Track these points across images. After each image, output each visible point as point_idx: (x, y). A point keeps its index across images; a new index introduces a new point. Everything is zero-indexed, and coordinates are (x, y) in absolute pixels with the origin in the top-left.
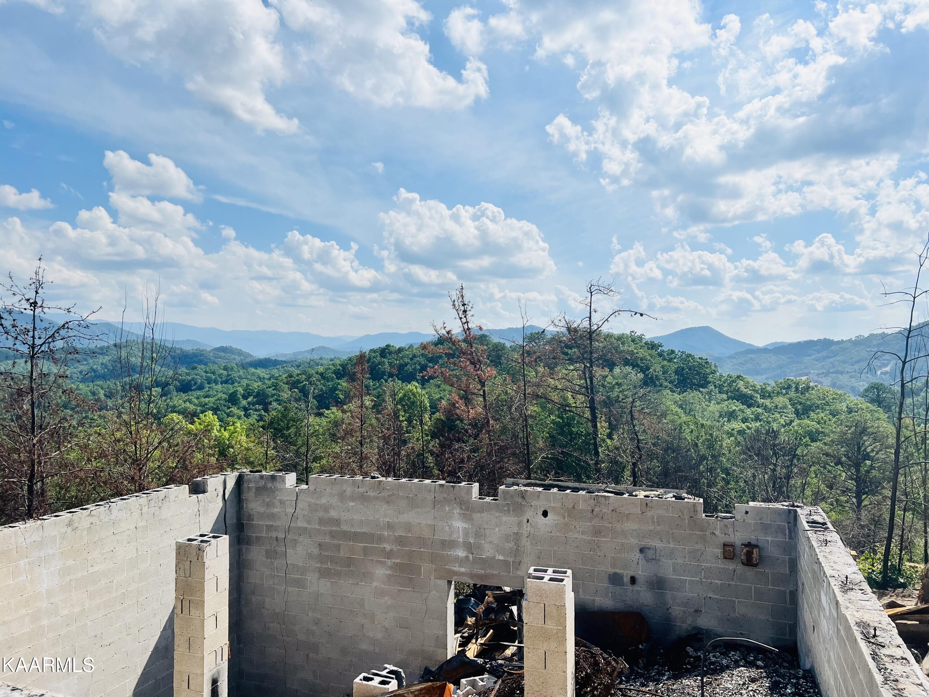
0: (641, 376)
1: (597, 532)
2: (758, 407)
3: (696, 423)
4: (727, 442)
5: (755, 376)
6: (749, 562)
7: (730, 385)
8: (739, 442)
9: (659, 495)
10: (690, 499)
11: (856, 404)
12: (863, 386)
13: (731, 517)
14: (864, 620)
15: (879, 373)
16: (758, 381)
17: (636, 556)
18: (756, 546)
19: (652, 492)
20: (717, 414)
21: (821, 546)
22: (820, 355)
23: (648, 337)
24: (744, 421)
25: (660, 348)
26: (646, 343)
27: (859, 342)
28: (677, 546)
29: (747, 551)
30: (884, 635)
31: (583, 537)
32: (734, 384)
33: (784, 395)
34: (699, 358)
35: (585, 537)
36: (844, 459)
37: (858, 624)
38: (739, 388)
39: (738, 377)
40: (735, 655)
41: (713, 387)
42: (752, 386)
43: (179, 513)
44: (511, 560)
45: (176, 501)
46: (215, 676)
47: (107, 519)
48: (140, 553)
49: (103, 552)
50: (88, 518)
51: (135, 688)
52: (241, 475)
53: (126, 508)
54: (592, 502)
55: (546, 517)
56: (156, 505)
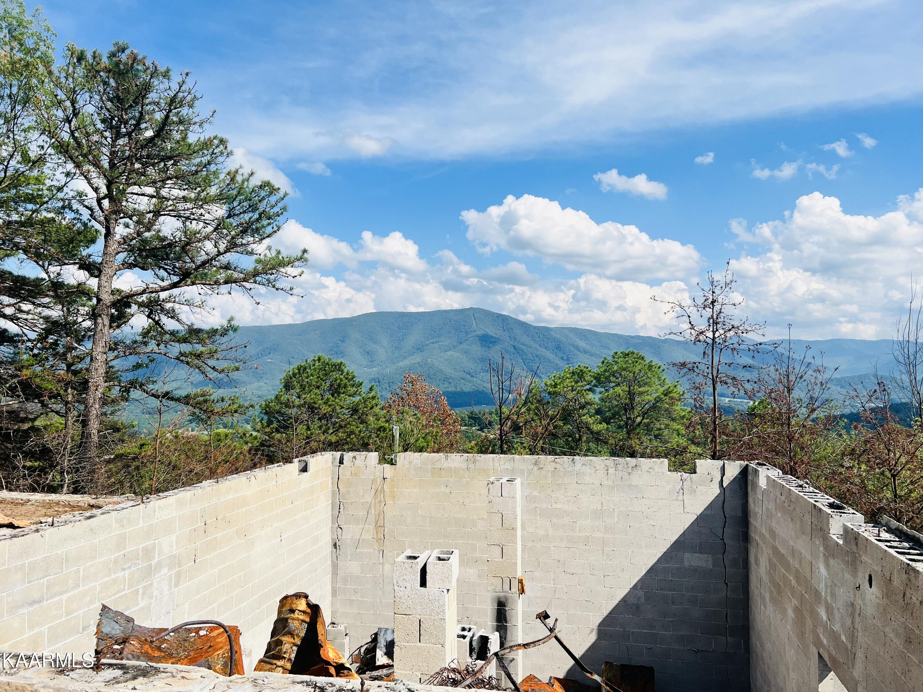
1: (908, 639)
35: (898, 643)
43: (654, 484)
44: (849, 648)
45: (650, 472)
46: (502, 600)
47: (570, 469)
48: (605, 508)
49: (566, 494)
50: (552, 463)
51: (600, 625)
52: (747, 465)
53: (590, 465)
54: (904, 576)
55: (871, 587)
56: (625, 470)
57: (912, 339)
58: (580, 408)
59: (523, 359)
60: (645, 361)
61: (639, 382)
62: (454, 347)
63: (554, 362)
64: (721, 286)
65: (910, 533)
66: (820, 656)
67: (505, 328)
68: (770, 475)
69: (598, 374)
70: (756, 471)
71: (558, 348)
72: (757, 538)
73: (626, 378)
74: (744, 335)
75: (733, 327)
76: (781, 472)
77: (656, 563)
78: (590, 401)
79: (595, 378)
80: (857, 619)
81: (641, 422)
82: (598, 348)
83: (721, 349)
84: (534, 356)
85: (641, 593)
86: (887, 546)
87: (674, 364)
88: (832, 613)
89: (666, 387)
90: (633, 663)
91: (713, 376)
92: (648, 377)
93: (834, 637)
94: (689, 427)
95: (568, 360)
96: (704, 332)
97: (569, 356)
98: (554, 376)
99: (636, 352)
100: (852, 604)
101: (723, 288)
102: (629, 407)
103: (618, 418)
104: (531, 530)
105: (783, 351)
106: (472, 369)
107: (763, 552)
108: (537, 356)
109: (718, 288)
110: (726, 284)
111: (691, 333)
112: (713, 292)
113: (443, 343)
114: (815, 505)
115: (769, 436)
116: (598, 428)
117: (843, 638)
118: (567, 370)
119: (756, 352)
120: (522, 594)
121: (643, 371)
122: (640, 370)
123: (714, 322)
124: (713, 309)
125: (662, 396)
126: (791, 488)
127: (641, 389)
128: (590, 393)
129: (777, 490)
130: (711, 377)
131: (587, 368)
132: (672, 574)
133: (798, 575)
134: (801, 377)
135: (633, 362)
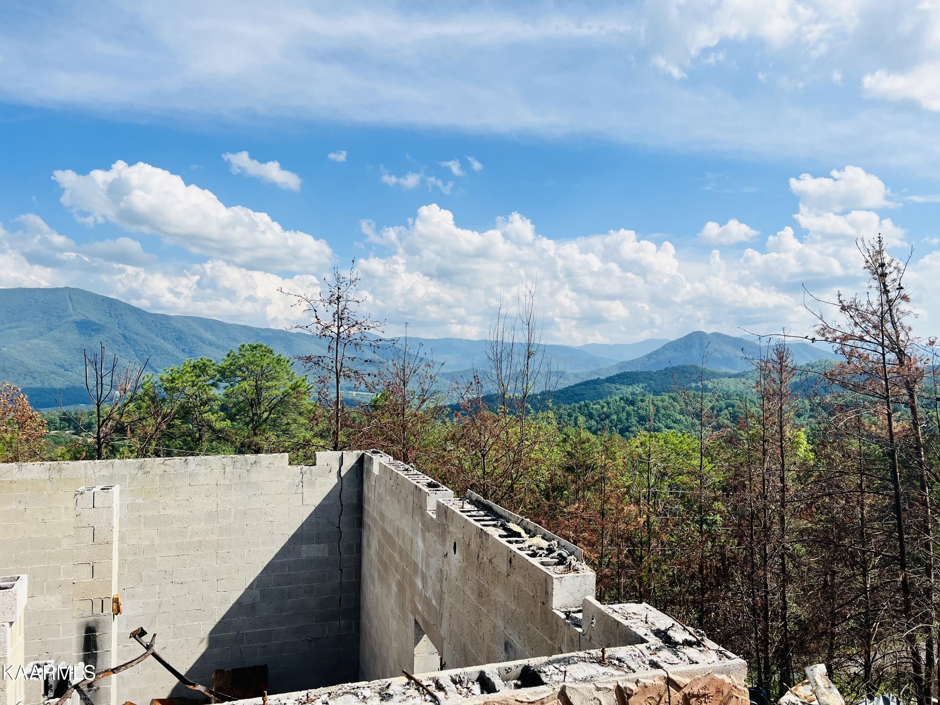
35: (473, 599)
43: (273, 480)
44: (438, 610)
45: (270, 467)
46: (91, 625)
47: (182, 471)
48: (221, 509)
49: (176, 499)
50: (161, 466)
51: (211, 633)
52: (363, 454)
53: (205, 464)
54: (479, 540)
55: (455, 553)
56: (243, 467)
57: (500, 339)
58: (201, 405)
59: (134, 351)
60: (273, 355)
61: (266, 376)
62: (41, 334)
63: (173, 354)
64: (346, 283)
65: (485, 503)
66: (416, 622)
67: (112, 313)
68: (382, 462)
69: (223, 368)
70: (371, 459)
71: (179, 339)
72: (370, 522)
73: (253, 372)
74: (367, 330)
75: (357, 324)
76: (392, 458)
77: (273, 559)
78: (212, 397)
79: (219, 372)
80: (445, 583)
81: (268, 418)
82: (225, 340)
83: (345, 344)
84: (150, 347)
85: (257, 592)
86: (468, 516)
87: (300, 358)
88: (426, 581)
89: (294, 381)
90: (247, 665)
91: (337, 369)
92: (276, 371)
93: (427, 602)
94: (312, 421)
95: (190, 352)
96: (330, 326)
97: (192, 348)
98: (172, 370)
99: (265, 345)
100: (441, 571)
101: (348, 285)
102: (254, 403)
103: (243, 415)
104: (133, 541)
105: (400, 347)
106: (66, 361)
107: (374, 534)
108: (153, 347)
109: (344, 284)
110: (352, 282)
111: (317, 328)
112: (339, 288)
113: (24, 329)
114: (416, 486)
115: (386, 426)
116: (221, 425)
117: (434, 602)
118: (187, 363)
119: (376, 347)
120: (117, 614)
121: (271, 365)
122: (268, 364)
123: (339, 317)
124: (338, 305)
125: (290, 391)
126: (399, 472)
127: (268, 384)
128: (213, 388)
129: (388, 475)
130: (335, 371)
131: (211, 361)
132: (289, 568)
133: (401, 553)
134: (414, 372)
135: (261, 356)
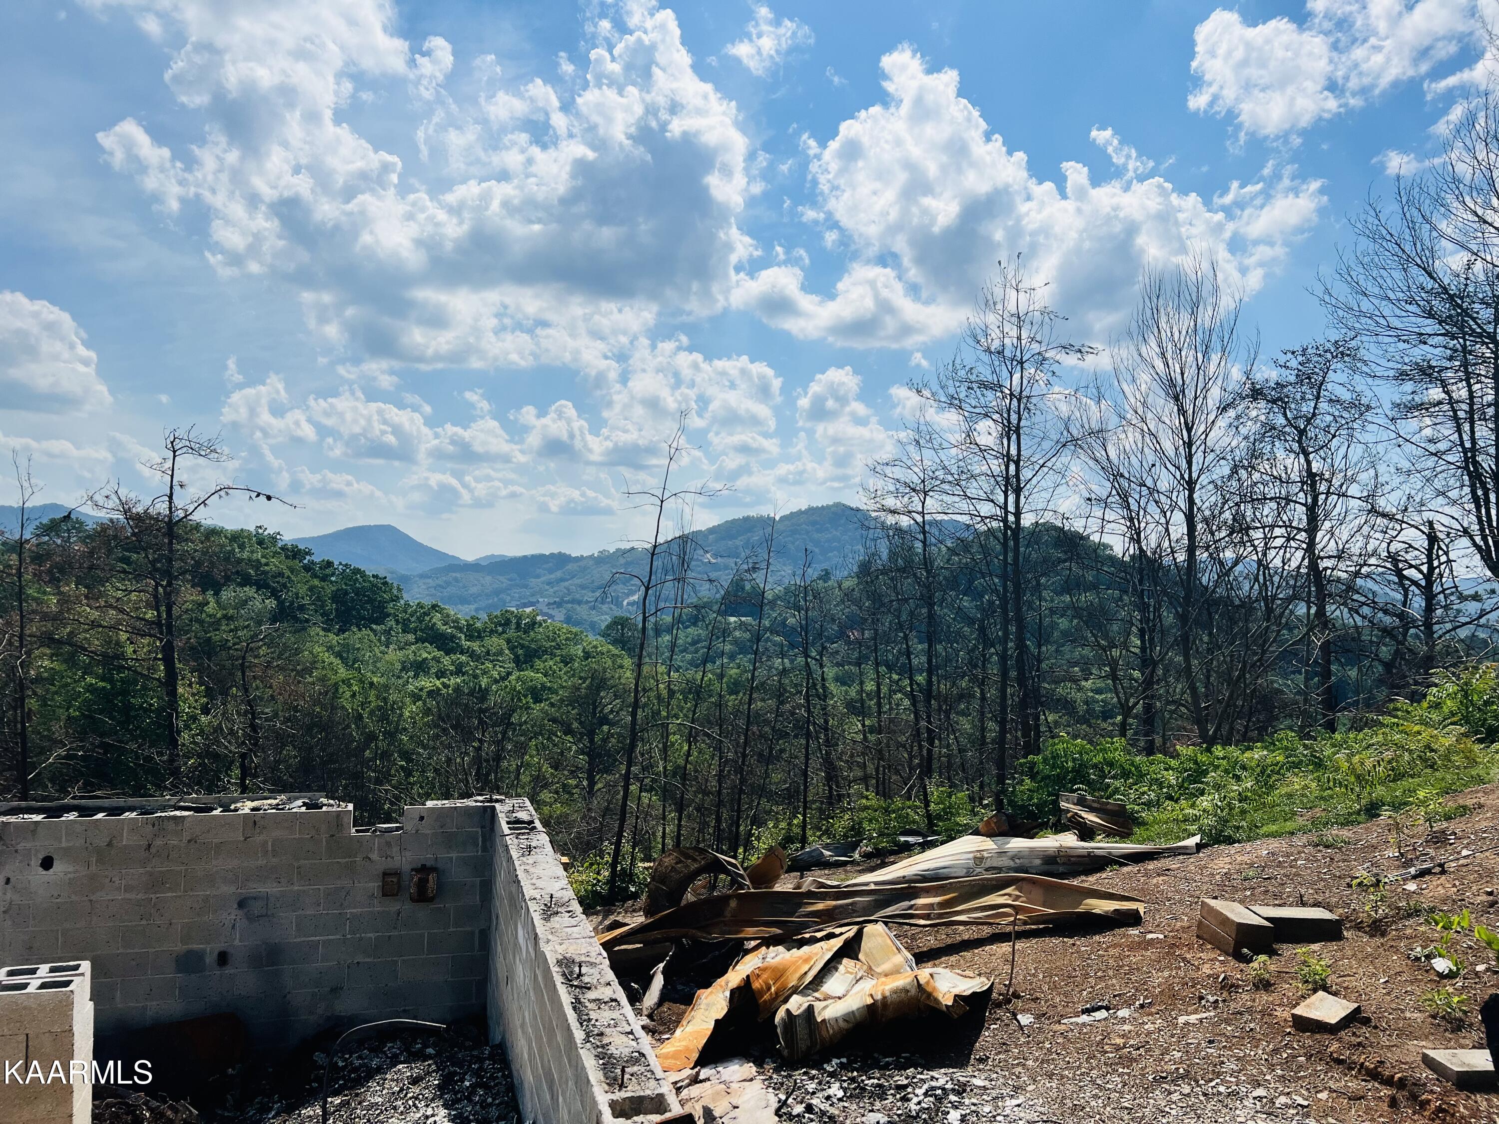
0: (271, 603)
1: (156, 883)
2: (462, 653)
3: (361, 681)
4: (410, 709)
5: (460, 607)
6: (422, 896)
7: (420, 620)
8: (429, 709)
9: (278, 805)
10: (332, 805)
11: (595, 647)
12: (605, 620)
13: (398, 829)
14: (568, 955)
15: (625, 603)
16: (462, 613)
17: (232, 915)
18: (433, 869)
19: (265, 802)
20: (398, 666)
21: (523, 855)
22: (552, 576)
23: (288, 537)
24: (440, 674)
25: (308, 557)
26: (282, 548)
27: (603, 559)
28: (305, 888)
29: (420, 879)
30: (592, 971)
31: (128, 896)
32: (427, 618)
33: (500, 634)
34: (374, 576)
35: (132, 896)
36: (575, 725)
37: (559, 963)
38: (435, 624)
39: (434, 607)
40: (393, 1048)
41: (393, 623)
42: (453, 622)
54: (149, 830)
55: (48, 869)
